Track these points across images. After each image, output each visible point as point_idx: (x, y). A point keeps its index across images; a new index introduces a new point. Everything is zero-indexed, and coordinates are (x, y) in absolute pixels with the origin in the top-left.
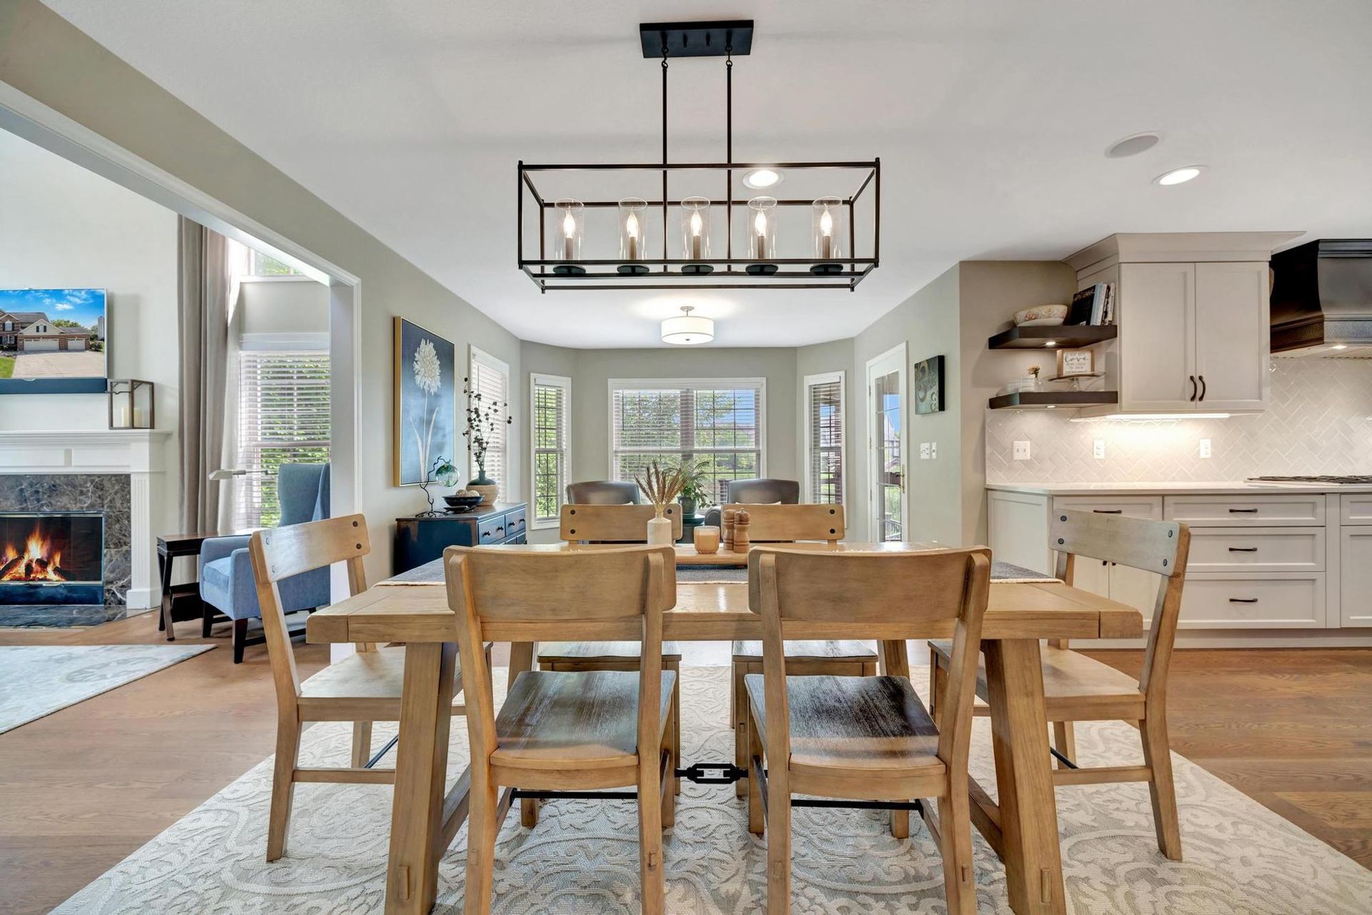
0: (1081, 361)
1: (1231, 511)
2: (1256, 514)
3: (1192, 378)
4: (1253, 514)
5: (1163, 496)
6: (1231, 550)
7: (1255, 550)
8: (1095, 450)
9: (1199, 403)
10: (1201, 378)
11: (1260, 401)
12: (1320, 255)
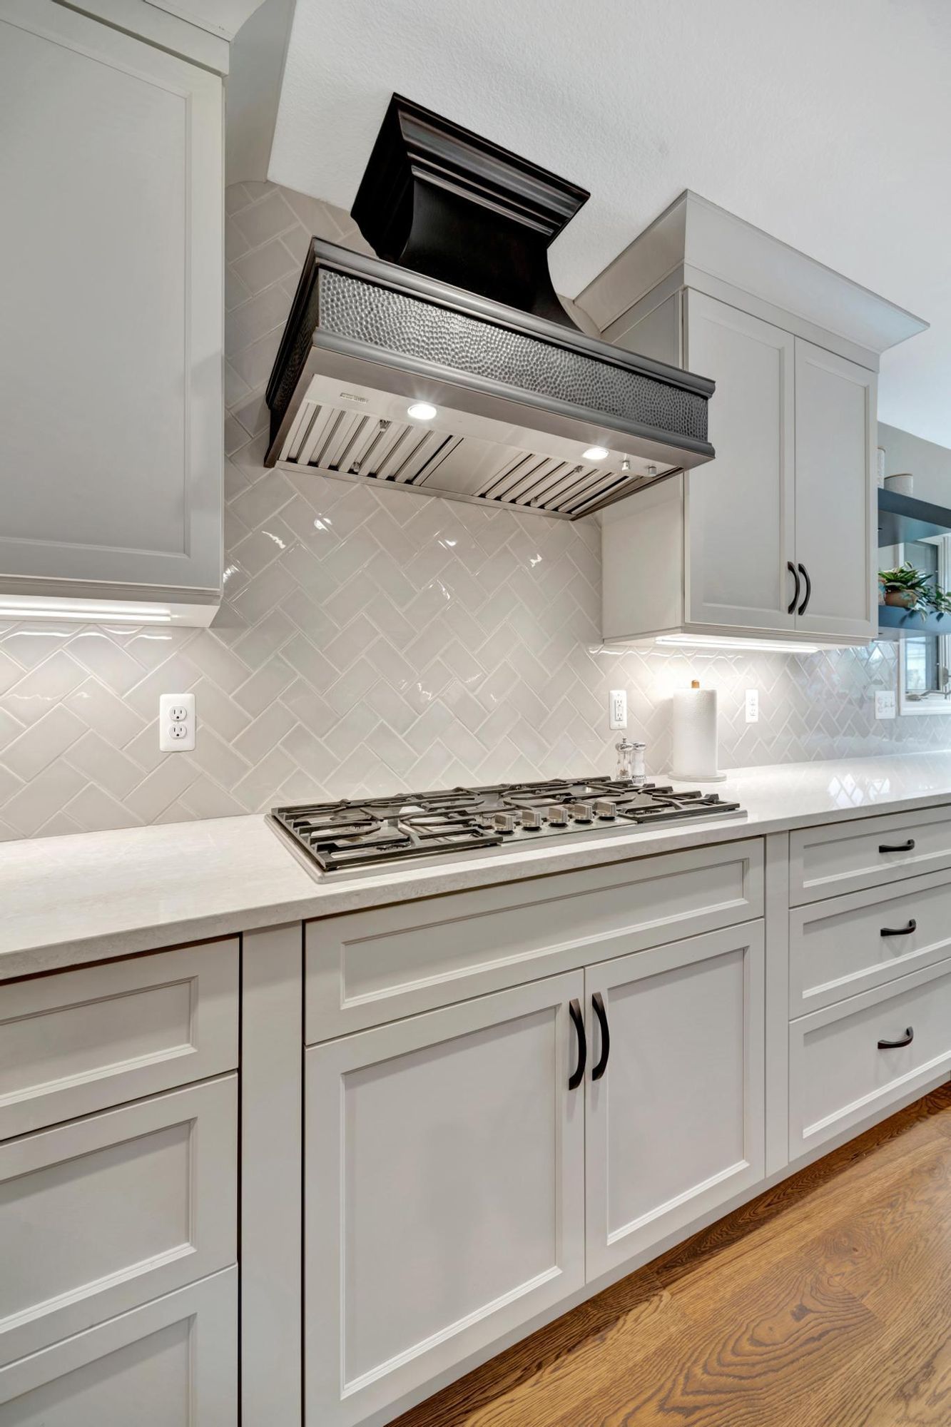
11: (184, 557)
12: (417, 173)
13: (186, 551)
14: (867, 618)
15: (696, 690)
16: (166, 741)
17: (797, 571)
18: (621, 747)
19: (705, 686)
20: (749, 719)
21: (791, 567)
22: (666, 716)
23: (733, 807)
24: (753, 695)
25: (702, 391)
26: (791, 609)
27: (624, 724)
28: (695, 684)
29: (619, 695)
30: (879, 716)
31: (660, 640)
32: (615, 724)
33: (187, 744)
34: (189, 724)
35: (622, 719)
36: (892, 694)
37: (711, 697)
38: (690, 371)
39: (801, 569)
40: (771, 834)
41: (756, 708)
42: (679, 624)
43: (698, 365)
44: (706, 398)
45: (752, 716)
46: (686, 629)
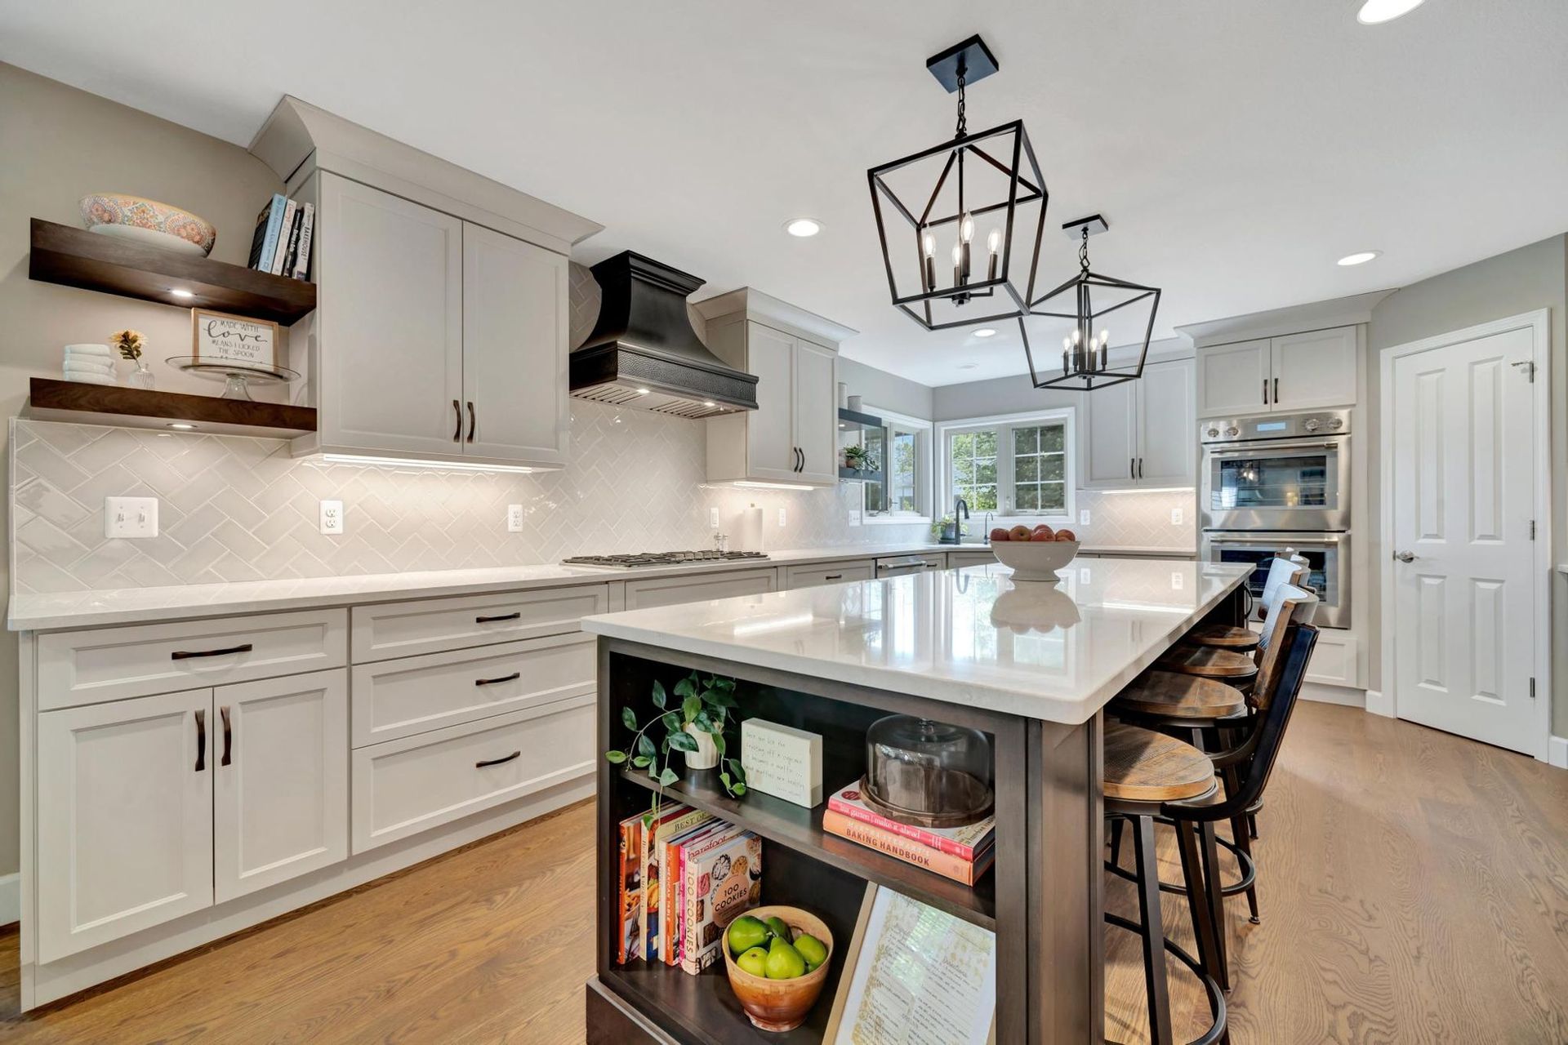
0: (249, 341)
1: (479, 620)
2: (518, 619)
3: (456, 403)
4: (513, 621)
5: (350, 607)
6: (479, 683)
7: (516, 676)
8: (324, 519)
9: (467, 445)
10: (470, 406)
11: (556, 451)
12: (633, 275)
13: (557, 448)
14: (833, 474)
15: (753, 508)
16: (511, 527)
17: (798, 451)
18: (717, 537)
19: (757, 507)
20: (781, 525)
21: (795, 450)
22: (738, 522)
23: (765, 556)
24: (782, 511)
25: (754, 381)
26: (796, 469)
27: (717, 526)
28: (753, 505)
29: (715, 510)
30: (851, 524)
31: (735, 483)
32: (713, 526)
33: (520, 529)
34: (520, 519)
35: (716, 524)
36: (859, 512)
37: (760, 512)
38: (750, 374)
39: (800, 450)
40: (781, 566)
41: (785, 518)
42: (744, 477)
43: (752, 372)
44: (755, 384)
45: (783, 522)
46: (748, 479)
